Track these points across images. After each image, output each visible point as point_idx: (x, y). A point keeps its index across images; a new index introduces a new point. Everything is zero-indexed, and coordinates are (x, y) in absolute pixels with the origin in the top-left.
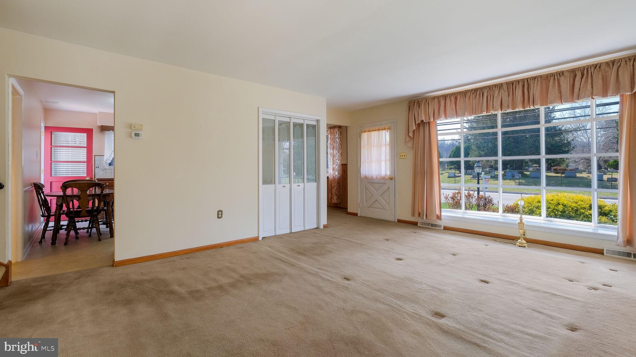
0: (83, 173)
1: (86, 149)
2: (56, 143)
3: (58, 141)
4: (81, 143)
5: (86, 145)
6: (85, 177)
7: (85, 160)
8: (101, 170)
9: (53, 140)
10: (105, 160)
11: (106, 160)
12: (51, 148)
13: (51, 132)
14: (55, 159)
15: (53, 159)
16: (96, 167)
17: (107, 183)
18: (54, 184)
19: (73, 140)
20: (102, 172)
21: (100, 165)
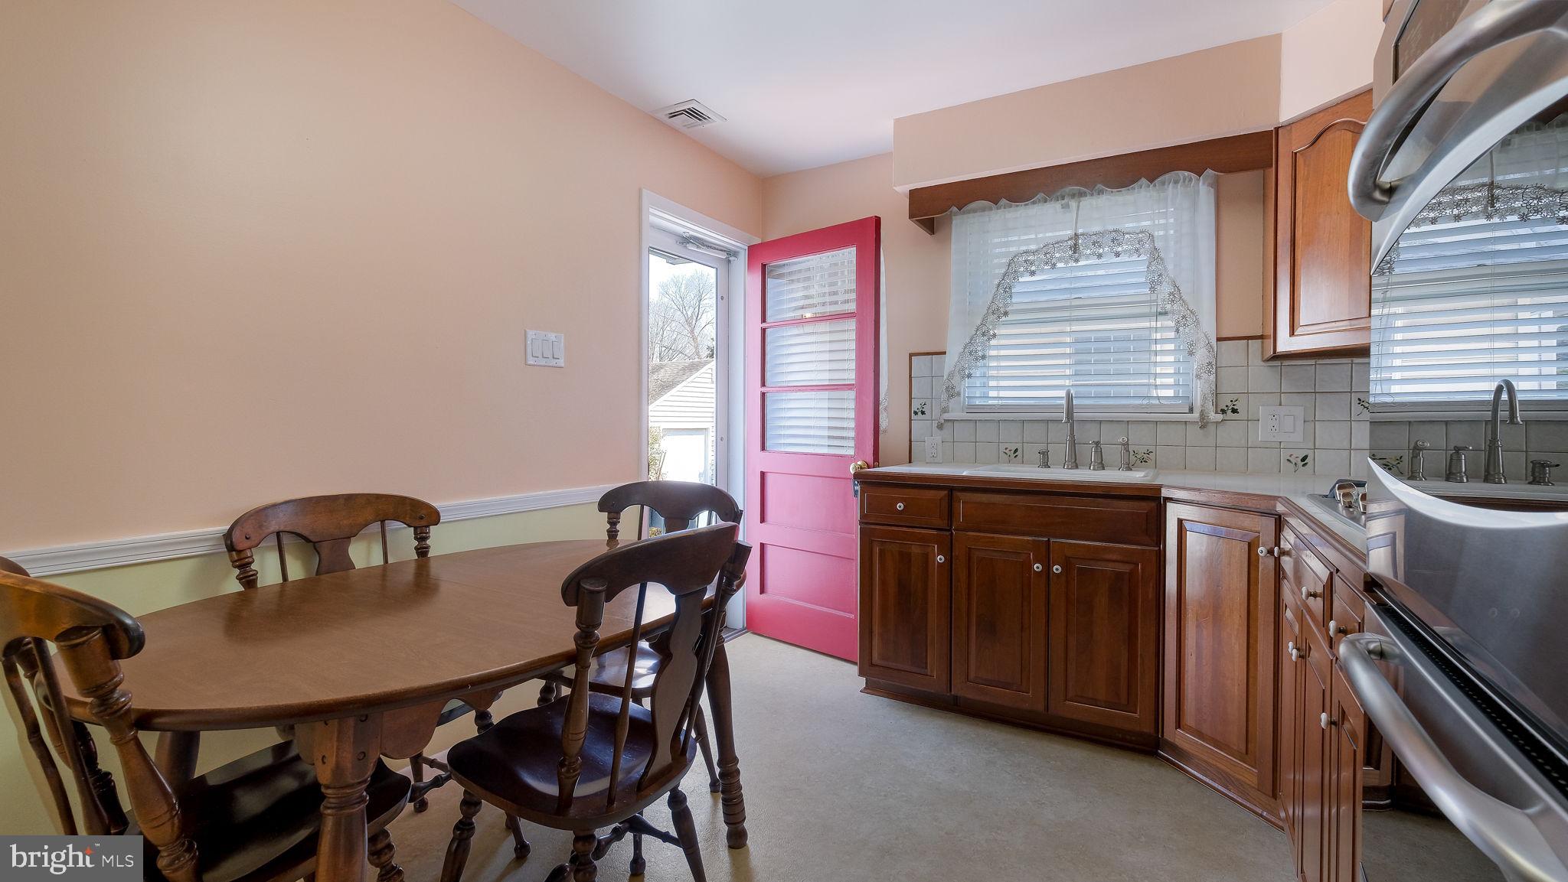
4: (840, 296)
5: (852, 307)
7: (849, 377)
8: (935, 424)
10: (946, 374)
11: (951, 375)
12: (764, 331)
13: (764, 266)
14: (776, 377)
15: (769, 380)
16: (916, 413)
17: (900, 500)
18: (769, 483)
20: (938, 437)
21: (928, 402)
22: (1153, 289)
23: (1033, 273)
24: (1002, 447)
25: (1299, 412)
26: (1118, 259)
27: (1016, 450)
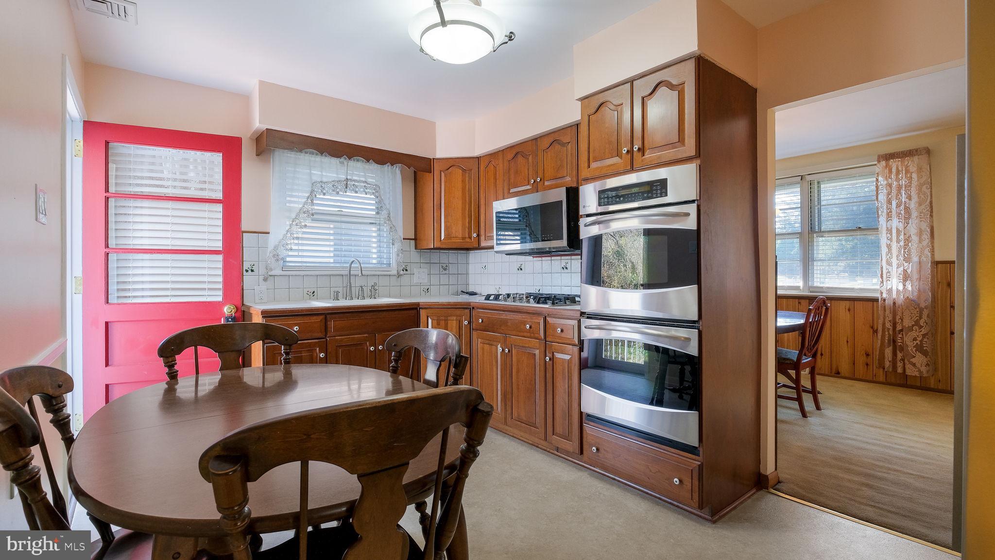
0: (210, 289)
1: (219, 207)
2: (125, 184)
3: (130, 177)
4: (206, 186)
5: (219, 195)
6: (219, 302)
7: (219, 245)
8: (261, 278)
9: (112, 173)
10: (271, 246)
11: (276, 248)
12: (107, 199)
13: (107, 143)
14: (122, 241)
15: (112, 243)
16: (247, 271)
17: (296, 325)
18: (117, 333)
19: (178, 176)
20: (264, 286)
21: (256, 264)
22: (378, 213)
23: (324, 194)
24: (306, 291)
25: (426, 271)
26: (356, 195)
27: (314, 292)
